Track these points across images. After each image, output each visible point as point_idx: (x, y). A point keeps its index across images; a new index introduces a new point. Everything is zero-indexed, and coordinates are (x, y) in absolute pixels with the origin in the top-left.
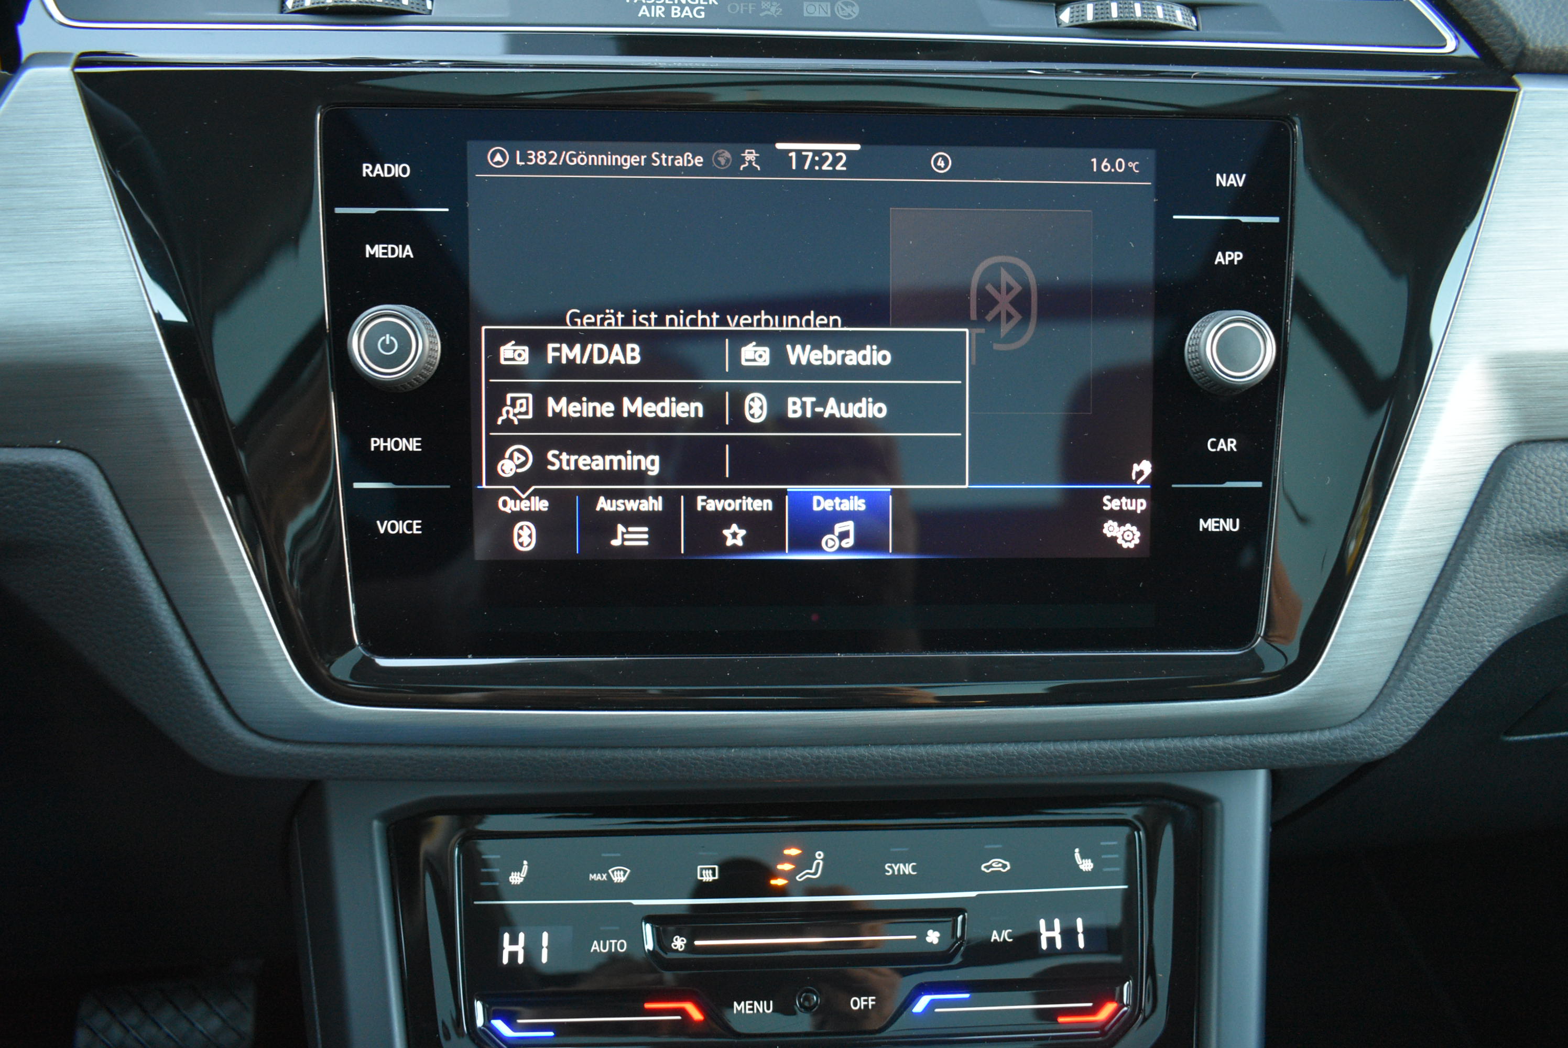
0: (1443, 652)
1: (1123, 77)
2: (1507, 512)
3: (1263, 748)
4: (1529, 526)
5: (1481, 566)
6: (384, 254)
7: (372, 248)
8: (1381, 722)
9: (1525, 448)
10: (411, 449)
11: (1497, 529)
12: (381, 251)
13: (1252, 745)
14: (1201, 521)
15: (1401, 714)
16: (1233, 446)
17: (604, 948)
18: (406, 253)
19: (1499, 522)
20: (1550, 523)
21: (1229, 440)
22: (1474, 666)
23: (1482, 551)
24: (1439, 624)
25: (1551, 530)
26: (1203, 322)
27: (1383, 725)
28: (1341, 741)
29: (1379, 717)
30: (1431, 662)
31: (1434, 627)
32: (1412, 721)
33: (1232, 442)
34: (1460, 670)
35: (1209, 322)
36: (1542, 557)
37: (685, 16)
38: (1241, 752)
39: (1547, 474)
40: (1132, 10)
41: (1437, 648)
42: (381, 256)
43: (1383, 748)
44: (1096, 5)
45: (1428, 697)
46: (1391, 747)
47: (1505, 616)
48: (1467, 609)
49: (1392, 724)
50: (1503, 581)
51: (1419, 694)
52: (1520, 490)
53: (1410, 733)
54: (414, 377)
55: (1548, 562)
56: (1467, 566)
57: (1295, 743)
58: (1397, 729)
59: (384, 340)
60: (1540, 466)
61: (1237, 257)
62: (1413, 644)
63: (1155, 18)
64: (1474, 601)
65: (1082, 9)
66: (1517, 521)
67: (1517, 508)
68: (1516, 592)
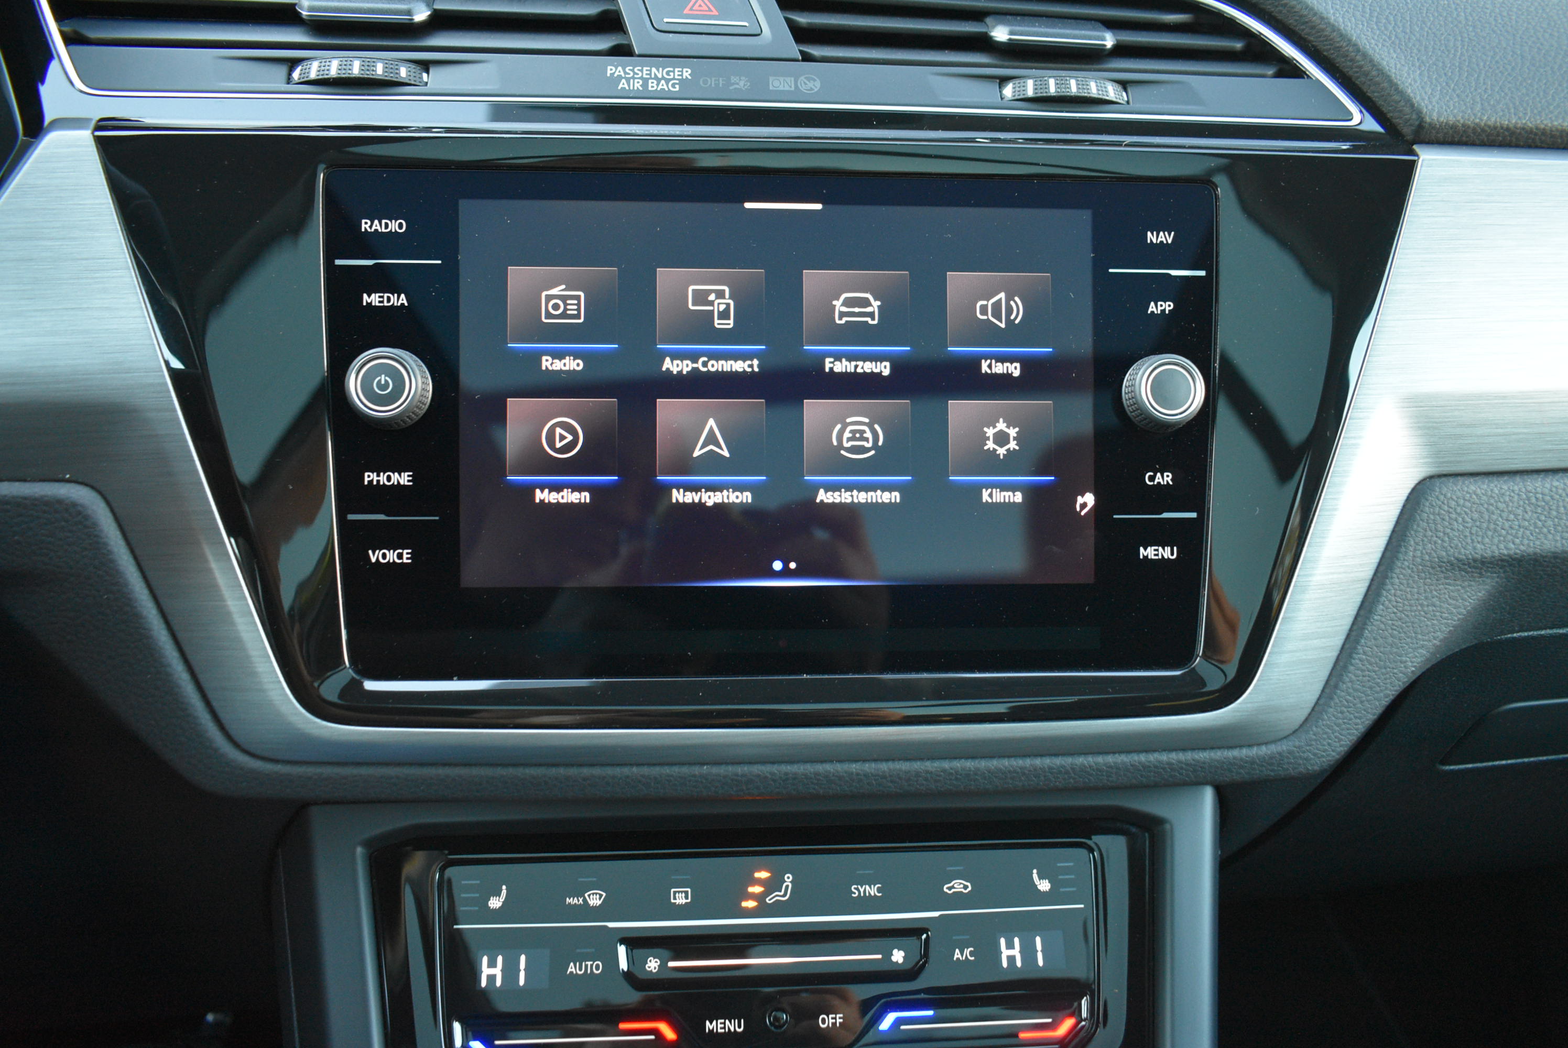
0: (1368, 671)
1: (1061, 145)
2: (1423, 541)
3: (1204, 763)
4: (1444, 554)
5: (1401, 590)
6: (380, 302)
7: (369, 296)
8: (1314, 737)
9: (1437, 482)
10: (402, 483)
11: (1414, 556)
12: (378, 299)
13: (1193, 760)
14: (1142, 549)
15: (1332, 730)
16: (1169, 479)
17: (580, 970)
18: (400, 302)
19: (1415, 550)
20: (1463, 550)
21: (1165, 474)
22: (1399, 686)
23: (1402, 576)
24: (1364, 644)
25: (1464, 557)
26: (1138, 365)
27: (1316, 740)
28: (1277, 756)
29: (1311, 733)
30: (1358, 681)
31: (1359, 647)
32: (1343, 737)
33: (1168, 476)
34: (1386, 689)
35: (1144, 364)
36: (1458, 582)
37: (661, 89)
38: (1184, 766)
39: (1458, 505)
40: (1069, 86)
41: (1364, 668)
42: (378, 304)
43: (1317, 763)
44: (1036, 81)
45: (1356, 715)
46: (1324, 762)
47: (1427, 638)
48: (1390, 631)
49: (1324, 739)
50: (1422, 605)
51: (1348, 711)
52: (1434, 520)
53: (1342, 749)
54: (407, 415)
55: (1463, 587)
56: (1388, 591)
57: (1235, 758)
58: (1329, 744)
59: (380, 380)
60: (1451, 498)
61: (1168, 306)
62: (1341, 664)
63: (1089, 93)
64: (1396, 623)
65: (1023, 84)
66: (1432, 549)
67: (1432, 536)
68: (1435, 616)
